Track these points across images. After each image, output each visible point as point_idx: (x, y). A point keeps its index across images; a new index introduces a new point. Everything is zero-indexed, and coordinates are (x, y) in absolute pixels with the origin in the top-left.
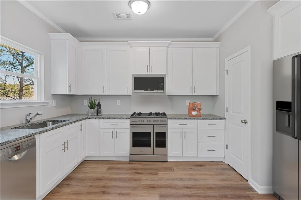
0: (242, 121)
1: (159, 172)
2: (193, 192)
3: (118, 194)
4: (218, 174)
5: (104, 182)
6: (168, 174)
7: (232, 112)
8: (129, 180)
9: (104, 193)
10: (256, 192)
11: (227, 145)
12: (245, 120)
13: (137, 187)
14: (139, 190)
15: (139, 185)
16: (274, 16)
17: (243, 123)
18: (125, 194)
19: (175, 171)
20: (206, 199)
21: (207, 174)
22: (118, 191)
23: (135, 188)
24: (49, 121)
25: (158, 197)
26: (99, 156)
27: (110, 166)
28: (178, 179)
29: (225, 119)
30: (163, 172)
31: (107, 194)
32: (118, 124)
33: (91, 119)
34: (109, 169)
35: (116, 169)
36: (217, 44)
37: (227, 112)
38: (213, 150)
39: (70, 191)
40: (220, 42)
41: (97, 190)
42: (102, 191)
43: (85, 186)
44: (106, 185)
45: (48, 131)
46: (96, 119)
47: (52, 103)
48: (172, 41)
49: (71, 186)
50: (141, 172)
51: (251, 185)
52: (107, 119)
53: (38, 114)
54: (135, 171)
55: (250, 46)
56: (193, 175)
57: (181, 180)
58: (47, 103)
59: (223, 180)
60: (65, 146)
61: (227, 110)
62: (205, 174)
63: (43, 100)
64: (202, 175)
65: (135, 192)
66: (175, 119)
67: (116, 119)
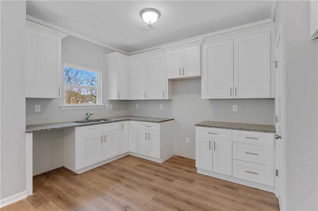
3: (126, 185)
5: (125, 173)
9: (118, 181)
11: (277, 170)
13: (143, 185)
14: (143, 188)
15: (147, 184)
22: (128, 183)
23: (141, 185)
25: (151, 199)
26: (137, 153)
27: (142, 163)
29: (275, 133)
31: (119, 182)
32: (150, 127)
33: (132, 120)
34: (139, 165)
39: (101, 172)
40: (275, 22)
42: (117, 179)
43: (112, 172)
44: (124, 176)
45: (87, 125)
46: (135, 120)
47: (109, 107)
48: (206, 38)
49: (105, 169)
53: (91, 114)
54: (156, 173)
56: (210, 194)
58: (105, 106)
60: (103, 139)
61: (277, 119)
63: (101, 104)
66: (203, 126)
67: (149, 122)
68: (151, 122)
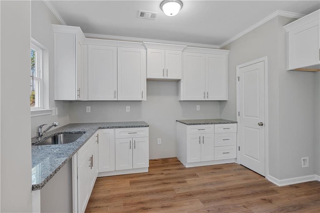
0: (258, 124)
1: (186, 180)
2: (229, 193)
3: (160, 207)
4: (239, 174)
5: (136, 198)
6: (195, 180)
7: (245, 116)
8: (161, 192)
10: (276, 185)
11: (239, 147)
12: (261, 123)
13: (175, 198)
14: (178, 200)
15: (176, 195)
16: (288, 32)
17: (260, 125)
18: (167, 206)
19: (199, 176)
20: (244, 197)
21: (230, 176)
22: (158, 204)
23: (173, 199)
24: (59, 134)
25: (201, 203)
26: (115, 170)
28: (208, 184)
29: (237, 122)
30: (190, 179)
31: (149, 209)
32: (136, 133)
33: (105, 128)
34: (132, 183)
35: (140, 182)
36: (226, 52)
37: (239, 116)
38: (227, 153)
40: (229, 50)
41: (134, 208)
42: (142, 208)
43: (118, 205)
44: (141, 201)
46: (110, 128)
47: (55, 111)
48: (187, 46)
49: (101, 208)
50: (168, 182)
51: (269, 180)
52: (124, 128)
53: (54, 126)
54: (161, 182)
55: (267, 56)
56: (219, 178)
57: (211, 184)
58: (52, 111)
59: (245, 179)
61: (239, 114)
62: (228, 176)
63: (47, 108)
64: (225, 177)
65: (177, 203)
66: (194, 124)
67: (134, 127)
68: (138, 127)
